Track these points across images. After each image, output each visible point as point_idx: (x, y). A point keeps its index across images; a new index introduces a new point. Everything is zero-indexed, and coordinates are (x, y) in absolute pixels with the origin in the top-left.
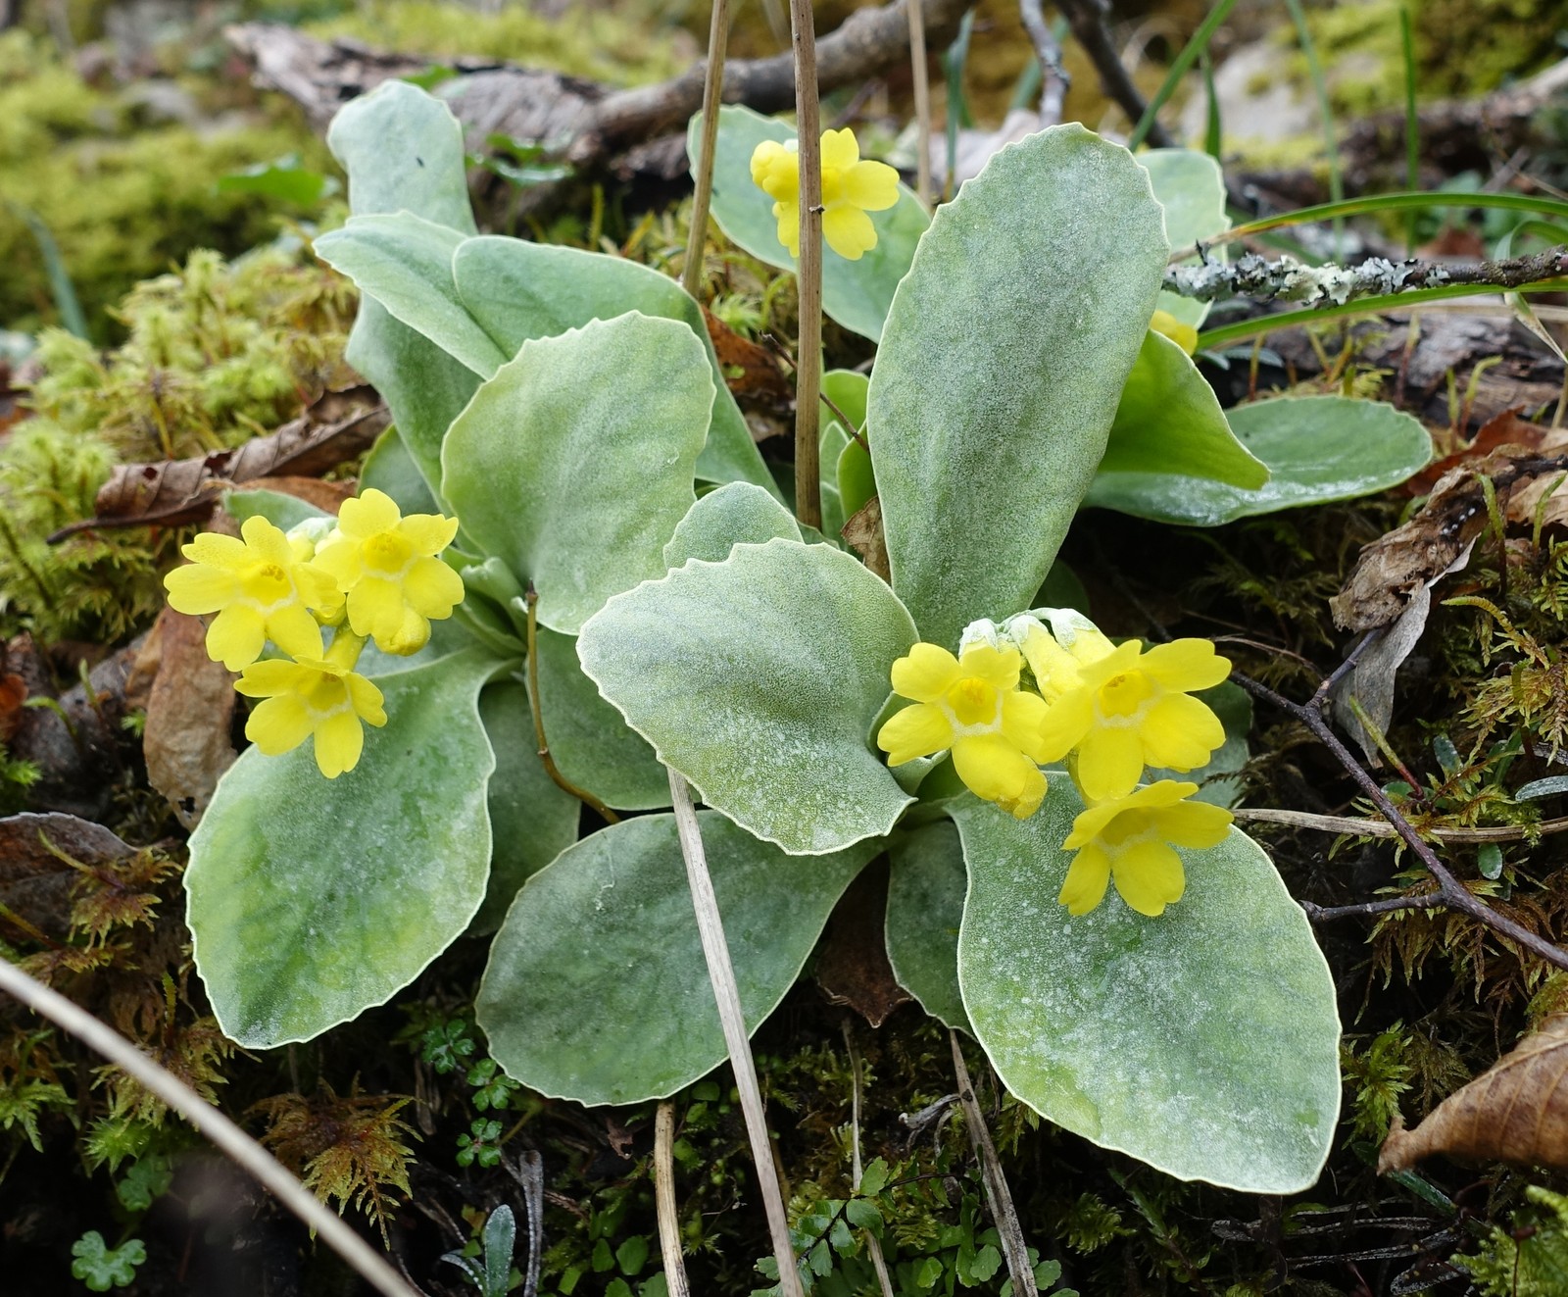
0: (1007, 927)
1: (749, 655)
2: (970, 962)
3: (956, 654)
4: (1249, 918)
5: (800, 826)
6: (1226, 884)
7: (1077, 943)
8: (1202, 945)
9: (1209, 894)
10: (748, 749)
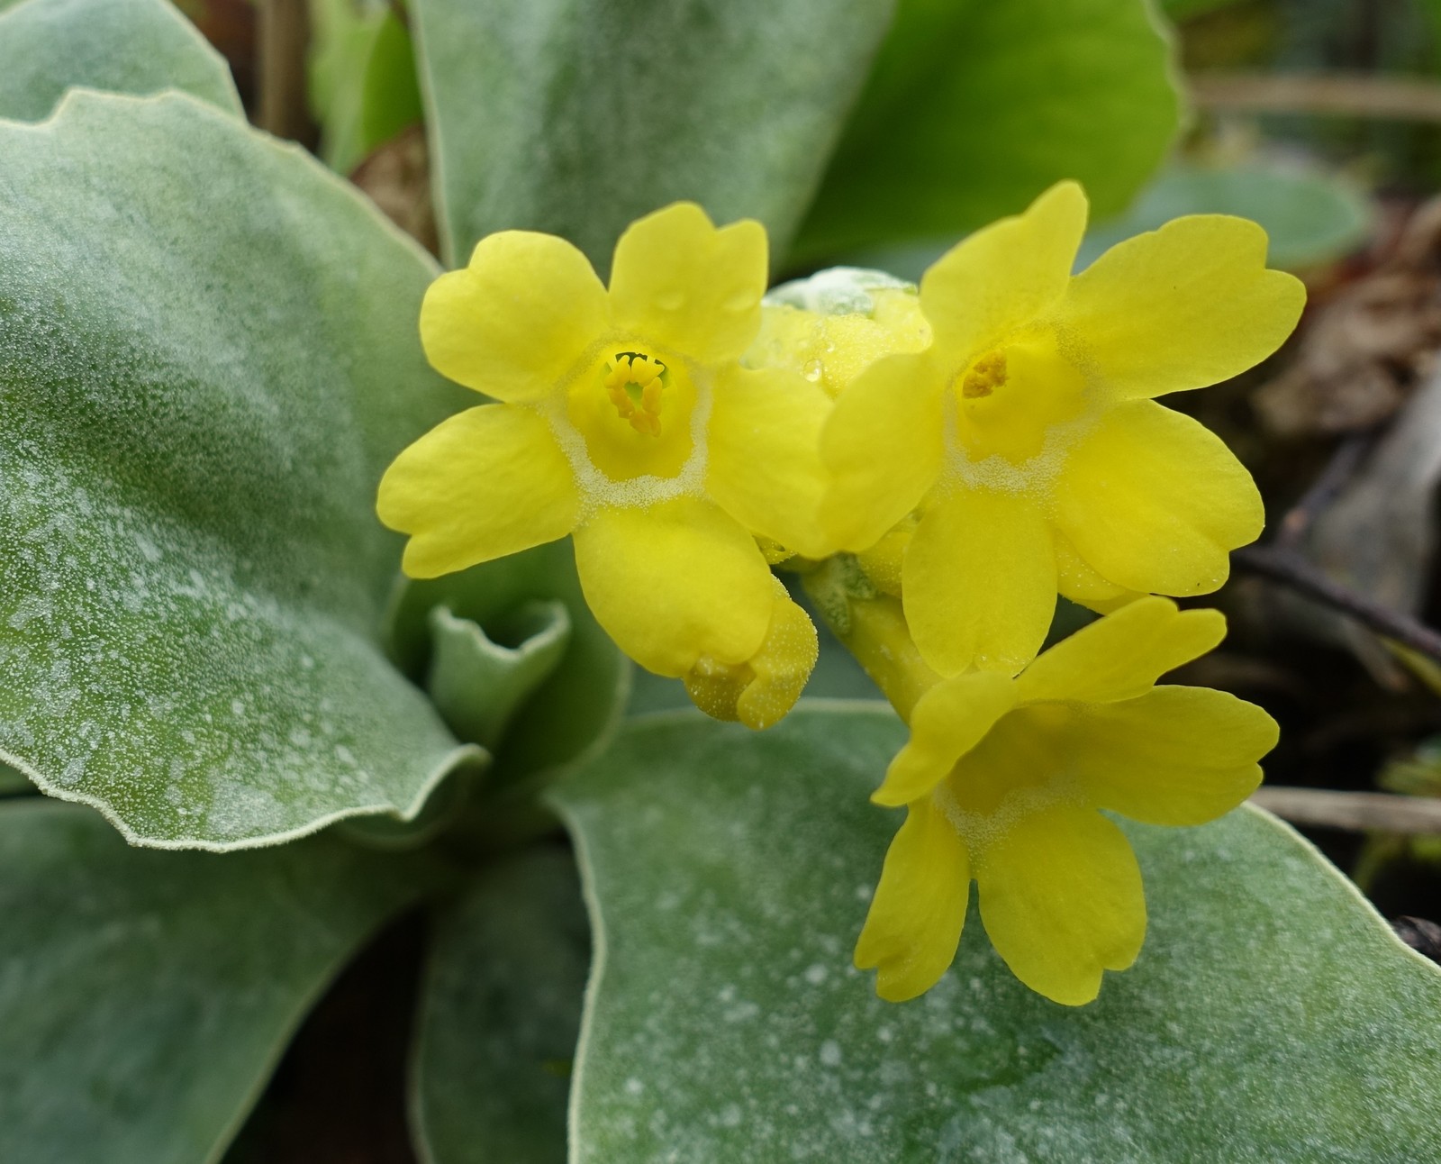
0: (687, 1052)
1: (62, 309)
2: (602, 1143)
3: (603, 268)
4: (1297, 1004)
5: (177, 770)
6: (1217, 921)
7: (859, 1086)
8: (1179, 1081)
9: (1178, 948)
10: (38, 548)
